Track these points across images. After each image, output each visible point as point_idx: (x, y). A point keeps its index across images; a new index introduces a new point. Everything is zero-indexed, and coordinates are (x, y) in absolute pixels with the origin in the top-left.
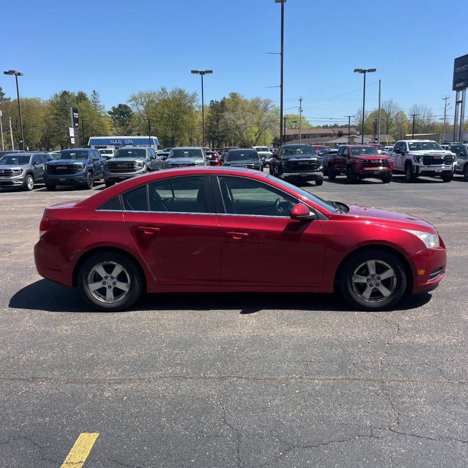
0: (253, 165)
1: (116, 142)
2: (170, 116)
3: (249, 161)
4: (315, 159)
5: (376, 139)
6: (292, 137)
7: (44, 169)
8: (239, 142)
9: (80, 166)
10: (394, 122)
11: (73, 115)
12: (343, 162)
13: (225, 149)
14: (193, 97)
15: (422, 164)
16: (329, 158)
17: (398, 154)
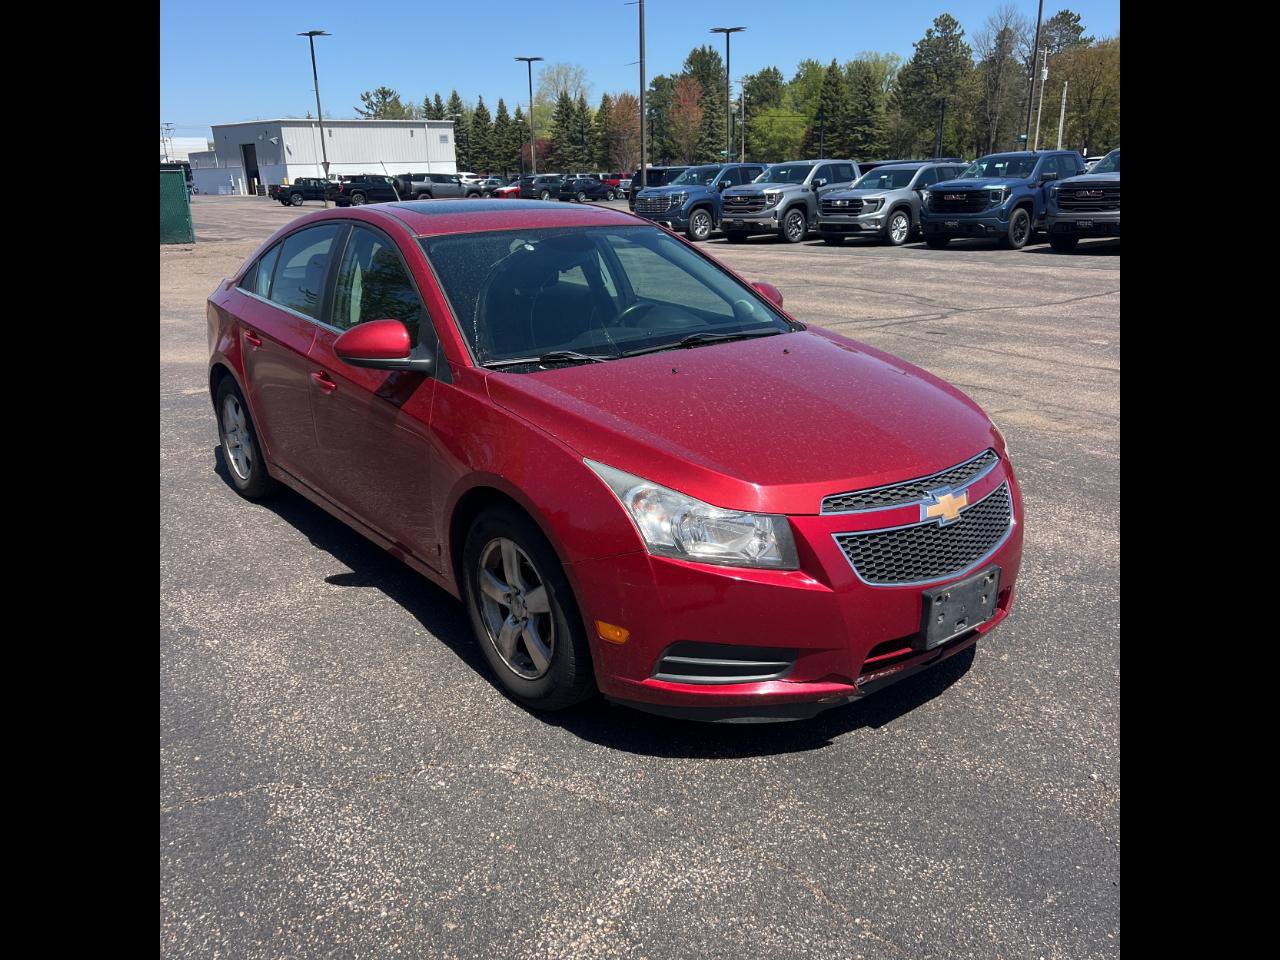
9: (996, 195)
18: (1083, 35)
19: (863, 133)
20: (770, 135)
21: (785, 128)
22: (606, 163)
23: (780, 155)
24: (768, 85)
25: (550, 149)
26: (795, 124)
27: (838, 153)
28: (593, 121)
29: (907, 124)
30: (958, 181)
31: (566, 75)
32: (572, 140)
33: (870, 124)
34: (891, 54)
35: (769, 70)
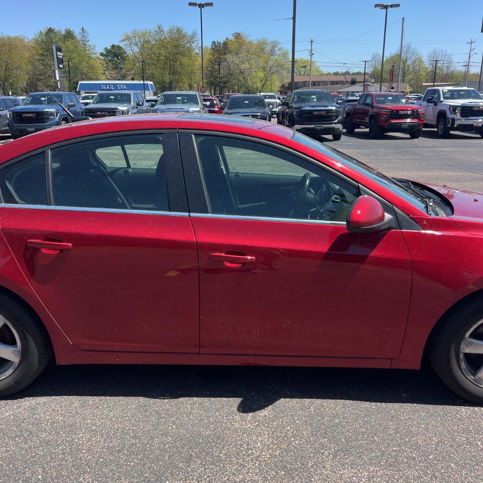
0: (259, 114)
1: (108, 87)
2: (167, 58)
3: (254, 110)
4: (334, 108)
5: (392, 88)
6: (300, 85)
7: (8, 116)
8: (243, 89)
9: (51, 114)
10: (411, 70)
11: (57, 55)
12: (365, 113)
13: (227, 95)
14: (193, 37)
15: (458, 116)
16: (348, 107)
17: (429, 104)
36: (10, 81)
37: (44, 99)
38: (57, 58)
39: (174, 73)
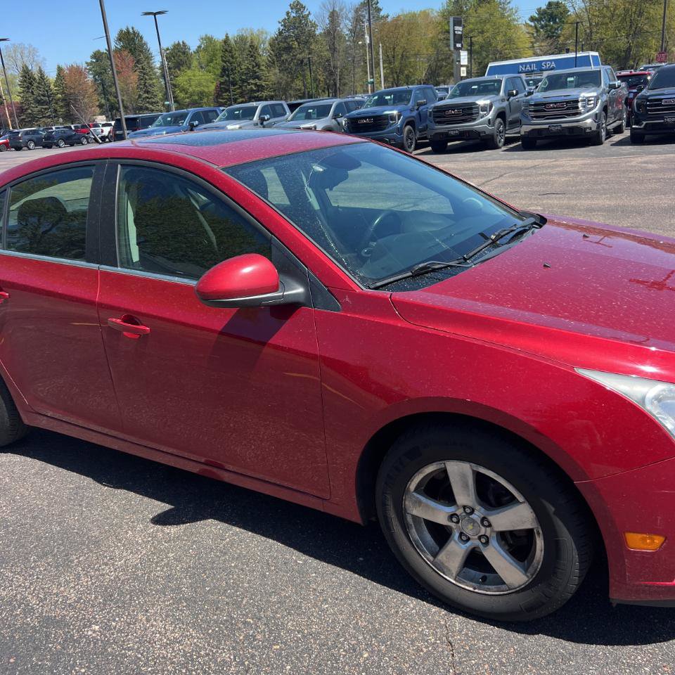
1: (528, 67)
9: (392, 118)
11: (454, 31)
18: (382, 13)
19: (256, 84)
20: (191, 90)
21: (200, 84)
22: (69, 117)
23: (200, 104)
24: (181, 54)
25: (21, 110)
26: (207, 81)
27: (240, 100)
28: (52, 87)
29: (285, 78)
30: (362, 110)
31: (22, 53)
32: (39, 102)
33: (259, 78)
34: (261, 30)
35: (179, 44)
36: (406, 72)
37: (389, 97)
38: (455, 34)
39: (638, 32)
